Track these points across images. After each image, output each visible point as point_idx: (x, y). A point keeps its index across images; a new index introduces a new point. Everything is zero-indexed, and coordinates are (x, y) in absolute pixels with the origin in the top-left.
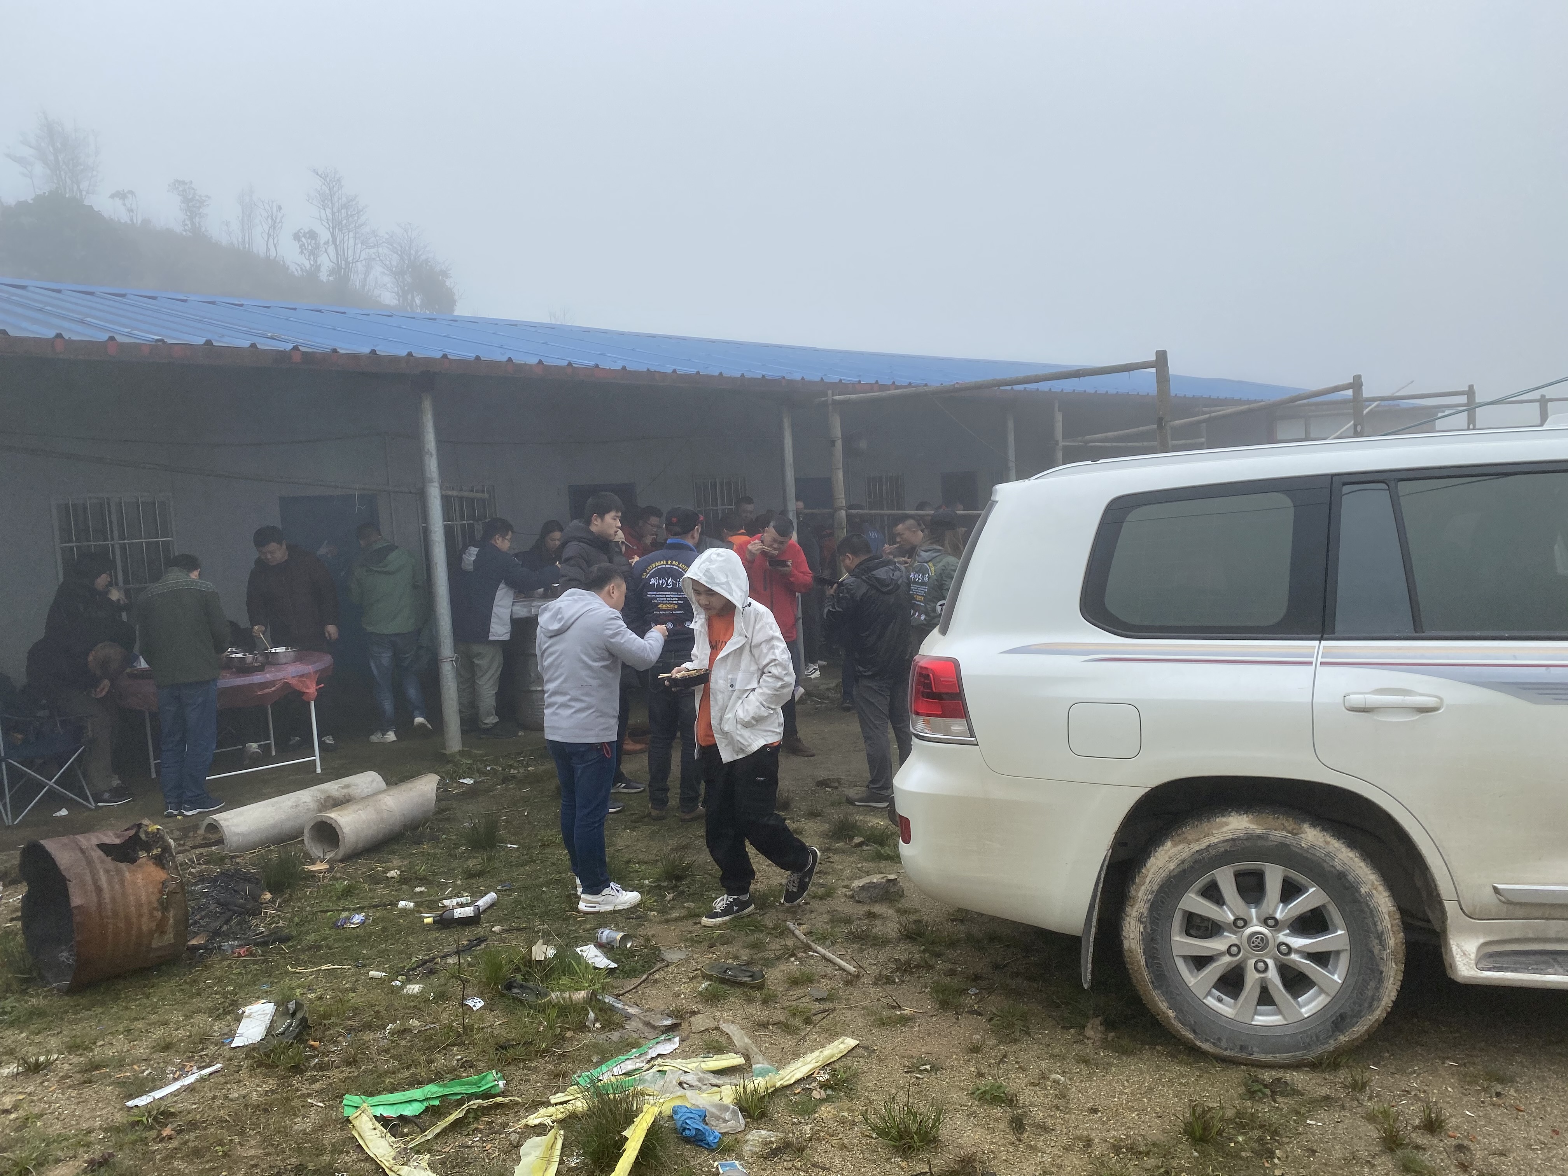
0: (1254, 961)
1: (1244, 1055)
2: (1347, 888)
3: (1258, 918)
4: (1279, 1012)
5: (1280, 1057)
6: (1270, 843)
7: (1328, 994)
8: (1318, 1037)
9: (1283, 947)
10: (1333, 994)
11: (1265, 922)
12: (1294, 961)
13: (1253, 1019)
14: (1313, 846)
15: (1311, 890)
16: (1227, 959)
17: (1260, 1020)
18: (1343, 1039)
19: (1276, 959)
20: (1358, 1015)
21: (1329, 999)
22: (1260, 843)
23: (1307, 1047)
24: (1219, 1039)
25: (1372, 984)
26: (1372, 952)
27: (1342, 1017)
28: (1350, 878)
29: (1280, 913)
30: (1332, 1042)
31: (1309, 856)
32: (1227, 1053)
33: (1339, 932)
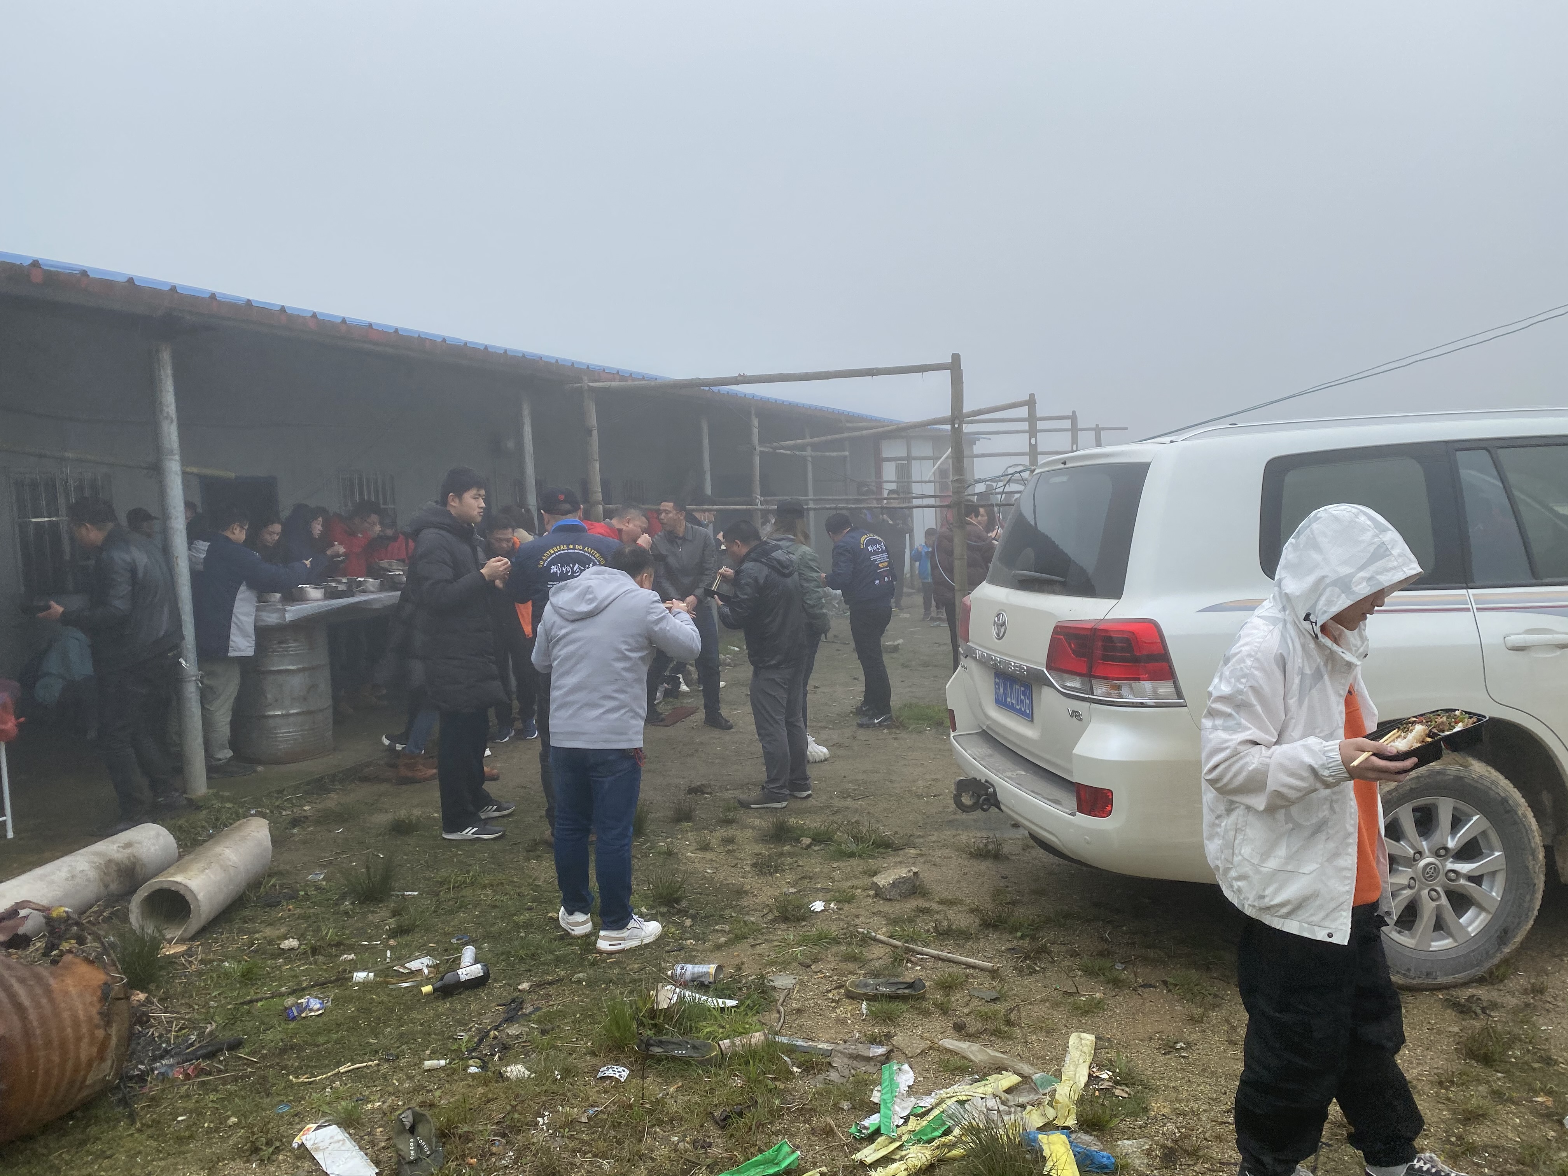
0: (1426, 891)
1: (1430, 981)
2: (1508, 812)
3: (1430, 850)
4: (1450, 934)
5: (1460, 977)
6: (1447, 777)
7: (1489, 913)
8: (1487, 953)
9: (1452, 875)
10: (1493, 910)
11: (1437, 854)
12: (1462, 886)
13: (1430, 946)
14: (1481, 777)
15: (1475, 818)
16: (1407, 893)
17: (1436, 945)
18: (1507, 950)
19: (1443, 887)
20: (1519, 926)
21: (1491, 916)
22: (1439, 778)
23: (1480, 963)
24: (1409, 970)
25: (1528, 897)
26: (1528, 868)
27: (1505, 931)
28: (1510, 802)
29: (1451, 844)
30: (1499, 955)
31: (1479, 786)
32: (1420, 981)
33: (1497, 854)
